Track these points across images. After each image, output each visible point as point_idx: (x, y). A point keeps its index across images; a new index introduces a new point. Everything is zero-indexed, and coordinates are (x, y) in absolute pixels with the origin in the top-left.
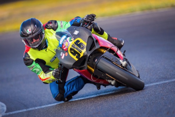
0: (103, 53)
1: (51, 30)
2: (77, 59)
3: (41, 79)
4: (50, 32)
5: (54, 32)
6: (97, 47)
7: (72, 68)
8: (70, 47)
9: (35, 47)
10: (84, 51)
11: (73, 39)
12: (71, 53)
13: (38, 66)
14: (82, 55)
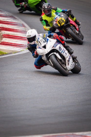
0: (71, 26)
1: (54, 11)
2: (60, 26)
3: (44, 28)
4: (53, 11)
5: (55, 12)
6: (69, 23)
7: (57, 28)
8: (58, 20)
9: (47, 14)
10: (63, 23)
11: (60, 18)
12: (58, 23)
13: (45, 23)
14: (62, 25)
